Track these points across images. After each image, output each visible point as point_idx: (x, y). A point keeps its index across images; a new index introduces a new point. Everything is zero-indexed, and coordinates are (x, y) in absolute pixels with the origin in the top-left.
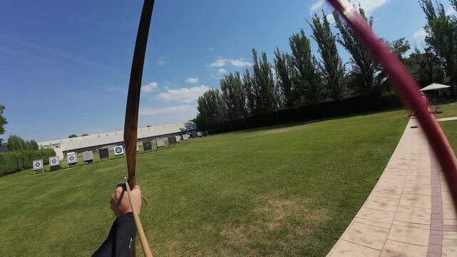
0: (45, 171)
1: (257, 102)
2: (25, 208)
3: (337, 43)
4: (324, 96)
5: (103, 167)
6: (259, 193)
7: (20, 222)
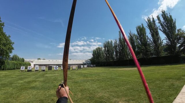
0: (25, 71)
1: (119, 54)
2: (13, 85)
3: (159, 30)
4: (152, 54)
5: (49, 74)
6: (115, 97)
7: (9, 90)
